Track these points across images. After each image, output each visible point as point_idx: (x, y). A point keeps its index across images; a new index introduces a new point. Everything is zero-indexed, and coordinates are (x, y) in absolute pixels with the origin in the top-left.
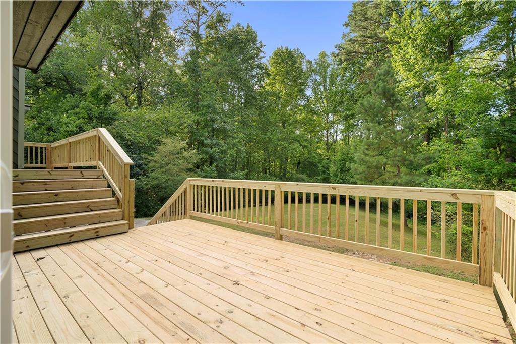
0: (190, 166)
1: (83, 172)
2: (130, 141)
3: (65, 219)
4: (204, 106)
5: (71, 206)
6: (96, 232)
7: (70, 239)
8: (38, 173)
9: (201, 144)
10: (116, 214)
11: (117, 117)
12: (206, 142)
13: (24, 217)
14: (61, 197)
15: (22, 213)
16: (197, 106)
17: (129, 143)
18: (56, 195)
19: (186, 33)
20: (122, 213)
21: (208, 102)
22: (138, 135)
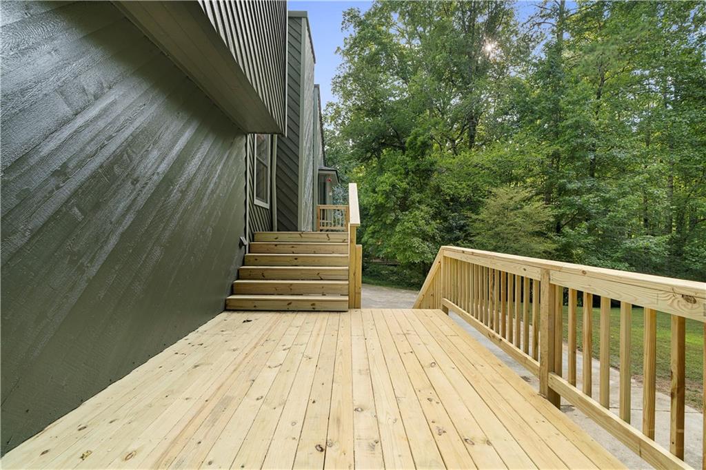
0: (537, 228)
1: (329, 235)
2: (449, 195)
3: (291, 284)
4: (568, 127)
5: (303, 272)
6: (312, 305)
7: (288, 307)
8: (292, 236)
9: (563, 191)
10: (340, 287)
11: (436, 167)
12: (569, 186)
13: (266, 277)
14: (299, 260)
15: (266, 274)
16: (555, 130)
17: (448, 198)
18: (296, 259)
19: (542, 21)
20: (347, 286)
21: (575, 119)
22: (460, 187)
